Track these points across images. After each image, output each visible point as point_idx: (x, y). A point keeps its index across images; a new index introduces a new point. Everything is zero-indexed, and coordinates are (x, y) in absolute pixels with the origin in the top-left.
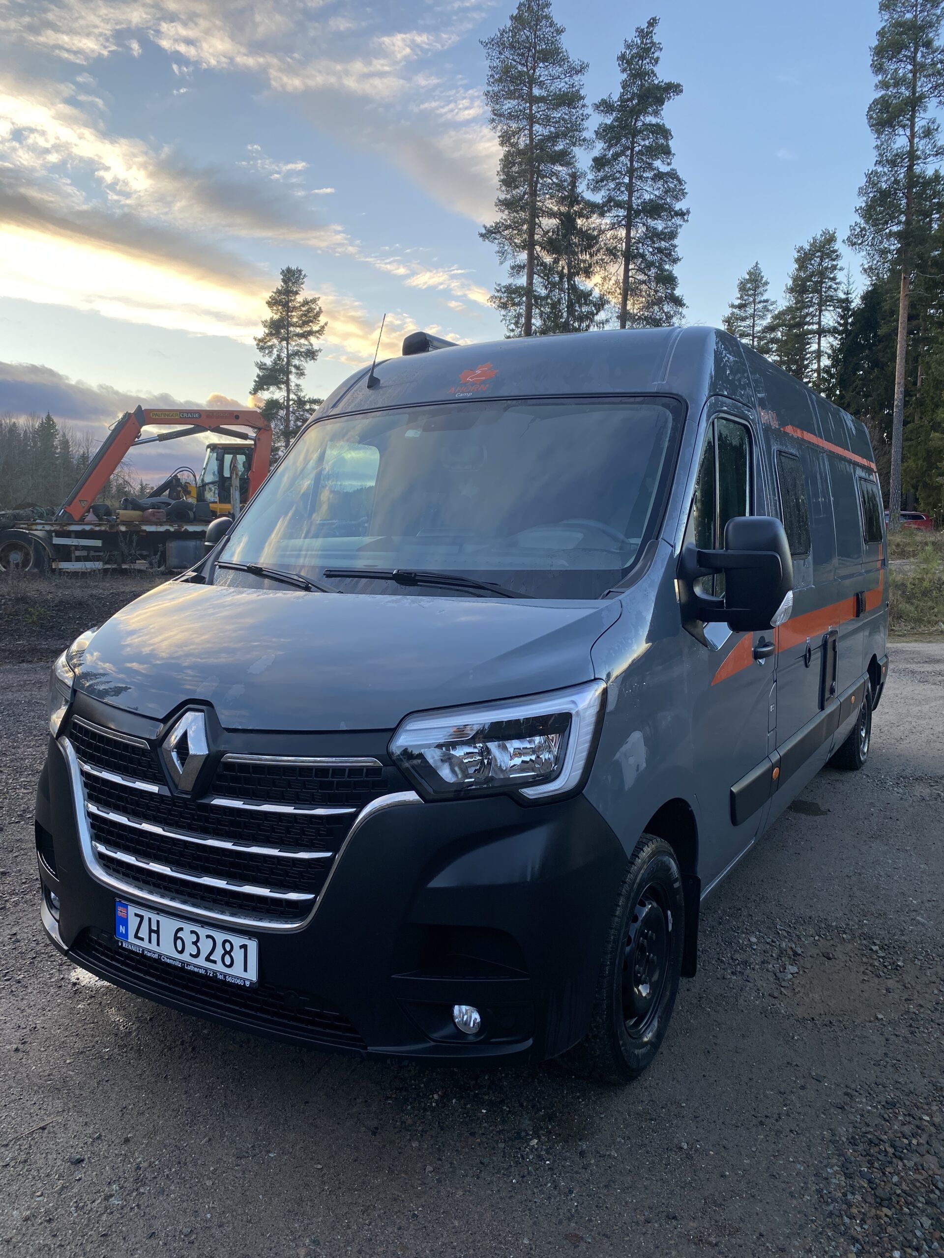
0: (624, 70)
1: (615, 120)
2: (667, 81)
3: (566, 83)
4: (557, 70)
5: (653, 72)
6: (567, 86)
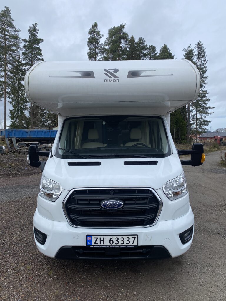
0: (29, 33)
1: (28, 44)
2: (40, 38)
4: (13, 30)
5: (36, 35)
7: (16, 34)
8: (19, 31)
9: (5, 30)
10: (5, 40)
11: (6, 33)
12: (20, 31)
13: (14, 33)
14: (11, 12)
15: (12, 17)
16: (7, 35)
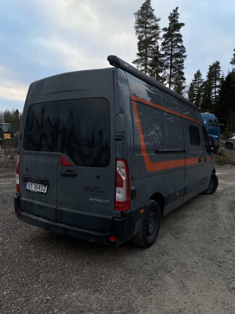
0: (170, 20)
1: (167, 33)
2: (181, 22)
4: (152, 20)
7: (156, 24)
10: (146, 33)
11: (147, 26)
12: (160, 19)
13: (153, 24)
14: (151, 2)
15: (152, 7)
16: (149, 28)
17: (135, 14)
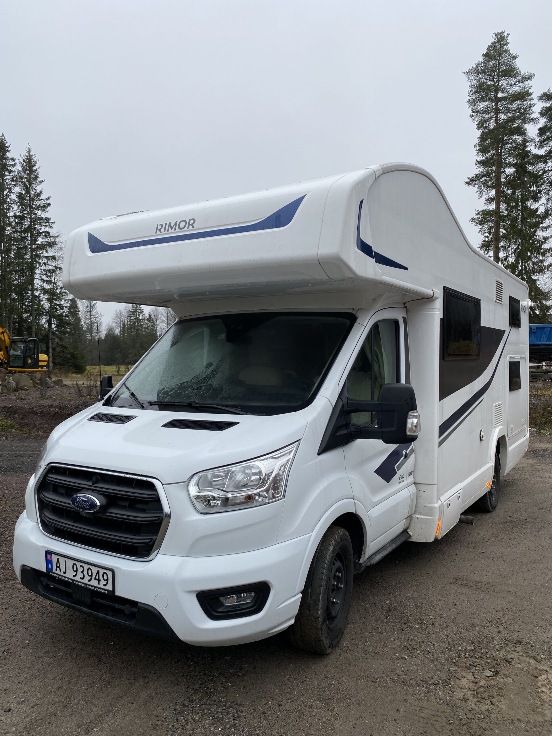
3: (520, 87)
4: (512, 81)
6: (521, 89)
7: (524, 88)
8: (529, 78)
9: (497, 89)
10: (497, 111)
11: (500, 95)
12: (534, 75)
13: (516, 89)
14: (509, 39)
15: (511, 52)
16: (502, 99)
17: (469, 73)
